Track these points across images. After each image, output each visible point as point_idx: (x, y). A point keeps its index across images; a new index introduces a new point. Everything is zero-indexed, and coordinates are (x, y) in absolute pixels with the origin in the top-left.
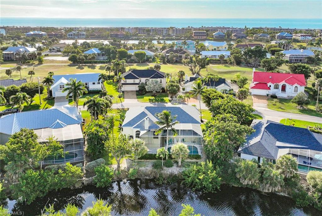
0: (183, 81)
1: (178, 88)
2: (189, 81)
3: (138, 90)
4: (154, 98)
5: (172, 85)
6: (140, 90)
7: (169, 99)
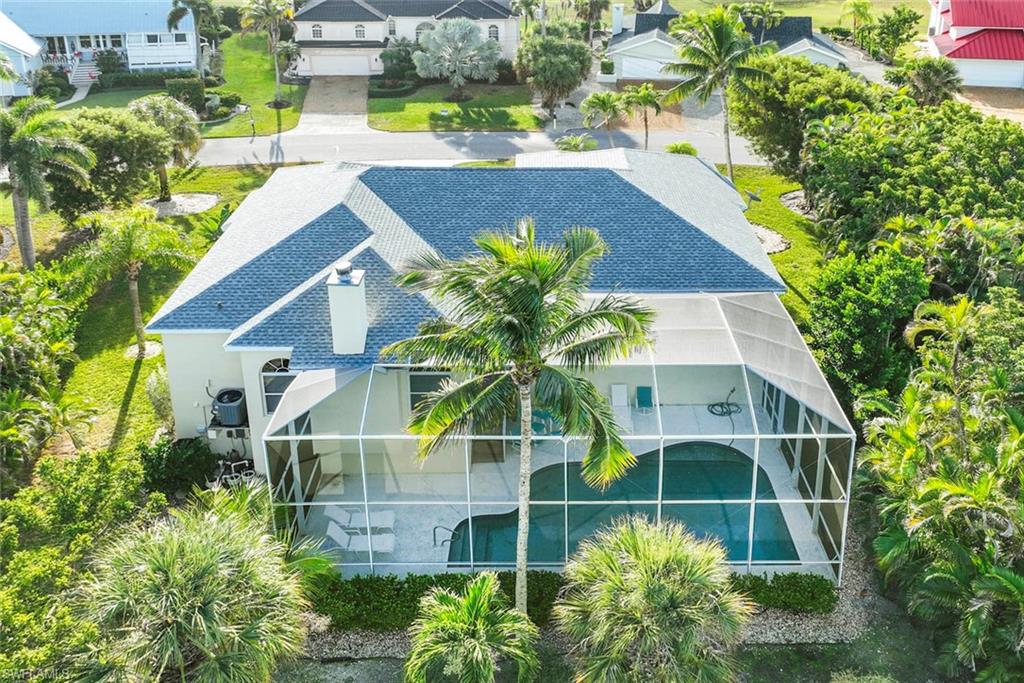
0: (598, 34)
1: (581, 62)
2: (633, 30)
3: (381, 73)
4: (458, 109)
5: (547, 48)
6: (389, 73)
7: (536, 112)
